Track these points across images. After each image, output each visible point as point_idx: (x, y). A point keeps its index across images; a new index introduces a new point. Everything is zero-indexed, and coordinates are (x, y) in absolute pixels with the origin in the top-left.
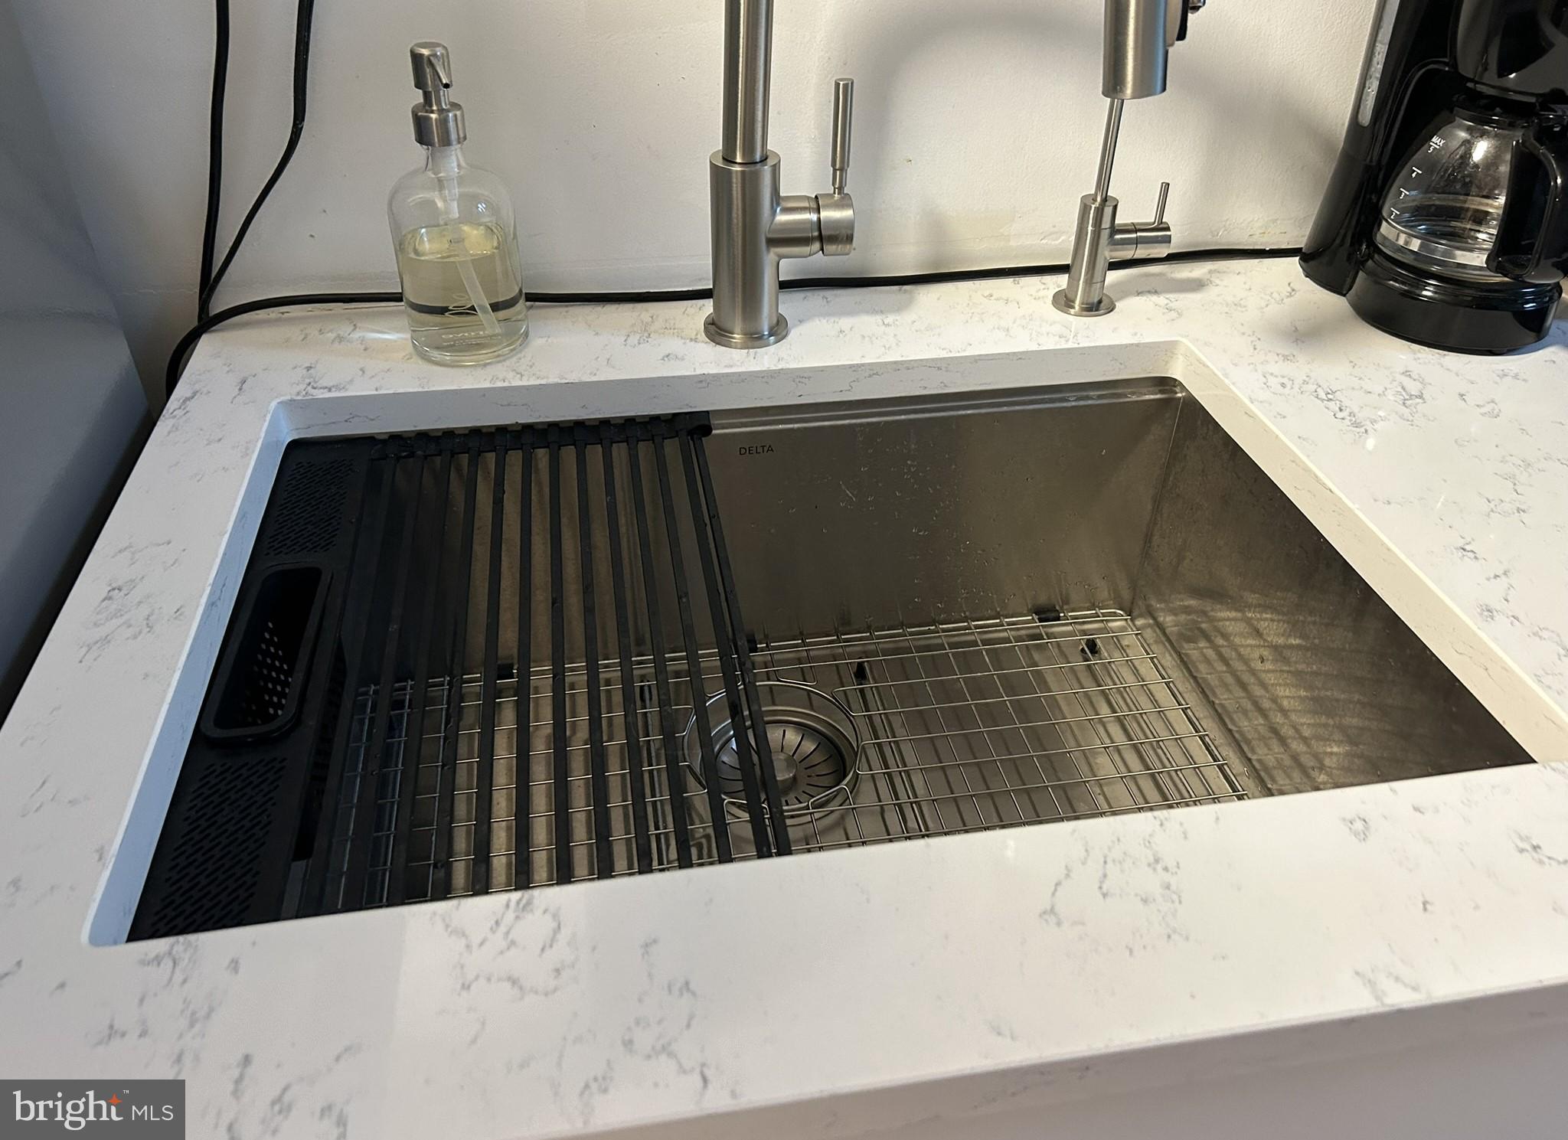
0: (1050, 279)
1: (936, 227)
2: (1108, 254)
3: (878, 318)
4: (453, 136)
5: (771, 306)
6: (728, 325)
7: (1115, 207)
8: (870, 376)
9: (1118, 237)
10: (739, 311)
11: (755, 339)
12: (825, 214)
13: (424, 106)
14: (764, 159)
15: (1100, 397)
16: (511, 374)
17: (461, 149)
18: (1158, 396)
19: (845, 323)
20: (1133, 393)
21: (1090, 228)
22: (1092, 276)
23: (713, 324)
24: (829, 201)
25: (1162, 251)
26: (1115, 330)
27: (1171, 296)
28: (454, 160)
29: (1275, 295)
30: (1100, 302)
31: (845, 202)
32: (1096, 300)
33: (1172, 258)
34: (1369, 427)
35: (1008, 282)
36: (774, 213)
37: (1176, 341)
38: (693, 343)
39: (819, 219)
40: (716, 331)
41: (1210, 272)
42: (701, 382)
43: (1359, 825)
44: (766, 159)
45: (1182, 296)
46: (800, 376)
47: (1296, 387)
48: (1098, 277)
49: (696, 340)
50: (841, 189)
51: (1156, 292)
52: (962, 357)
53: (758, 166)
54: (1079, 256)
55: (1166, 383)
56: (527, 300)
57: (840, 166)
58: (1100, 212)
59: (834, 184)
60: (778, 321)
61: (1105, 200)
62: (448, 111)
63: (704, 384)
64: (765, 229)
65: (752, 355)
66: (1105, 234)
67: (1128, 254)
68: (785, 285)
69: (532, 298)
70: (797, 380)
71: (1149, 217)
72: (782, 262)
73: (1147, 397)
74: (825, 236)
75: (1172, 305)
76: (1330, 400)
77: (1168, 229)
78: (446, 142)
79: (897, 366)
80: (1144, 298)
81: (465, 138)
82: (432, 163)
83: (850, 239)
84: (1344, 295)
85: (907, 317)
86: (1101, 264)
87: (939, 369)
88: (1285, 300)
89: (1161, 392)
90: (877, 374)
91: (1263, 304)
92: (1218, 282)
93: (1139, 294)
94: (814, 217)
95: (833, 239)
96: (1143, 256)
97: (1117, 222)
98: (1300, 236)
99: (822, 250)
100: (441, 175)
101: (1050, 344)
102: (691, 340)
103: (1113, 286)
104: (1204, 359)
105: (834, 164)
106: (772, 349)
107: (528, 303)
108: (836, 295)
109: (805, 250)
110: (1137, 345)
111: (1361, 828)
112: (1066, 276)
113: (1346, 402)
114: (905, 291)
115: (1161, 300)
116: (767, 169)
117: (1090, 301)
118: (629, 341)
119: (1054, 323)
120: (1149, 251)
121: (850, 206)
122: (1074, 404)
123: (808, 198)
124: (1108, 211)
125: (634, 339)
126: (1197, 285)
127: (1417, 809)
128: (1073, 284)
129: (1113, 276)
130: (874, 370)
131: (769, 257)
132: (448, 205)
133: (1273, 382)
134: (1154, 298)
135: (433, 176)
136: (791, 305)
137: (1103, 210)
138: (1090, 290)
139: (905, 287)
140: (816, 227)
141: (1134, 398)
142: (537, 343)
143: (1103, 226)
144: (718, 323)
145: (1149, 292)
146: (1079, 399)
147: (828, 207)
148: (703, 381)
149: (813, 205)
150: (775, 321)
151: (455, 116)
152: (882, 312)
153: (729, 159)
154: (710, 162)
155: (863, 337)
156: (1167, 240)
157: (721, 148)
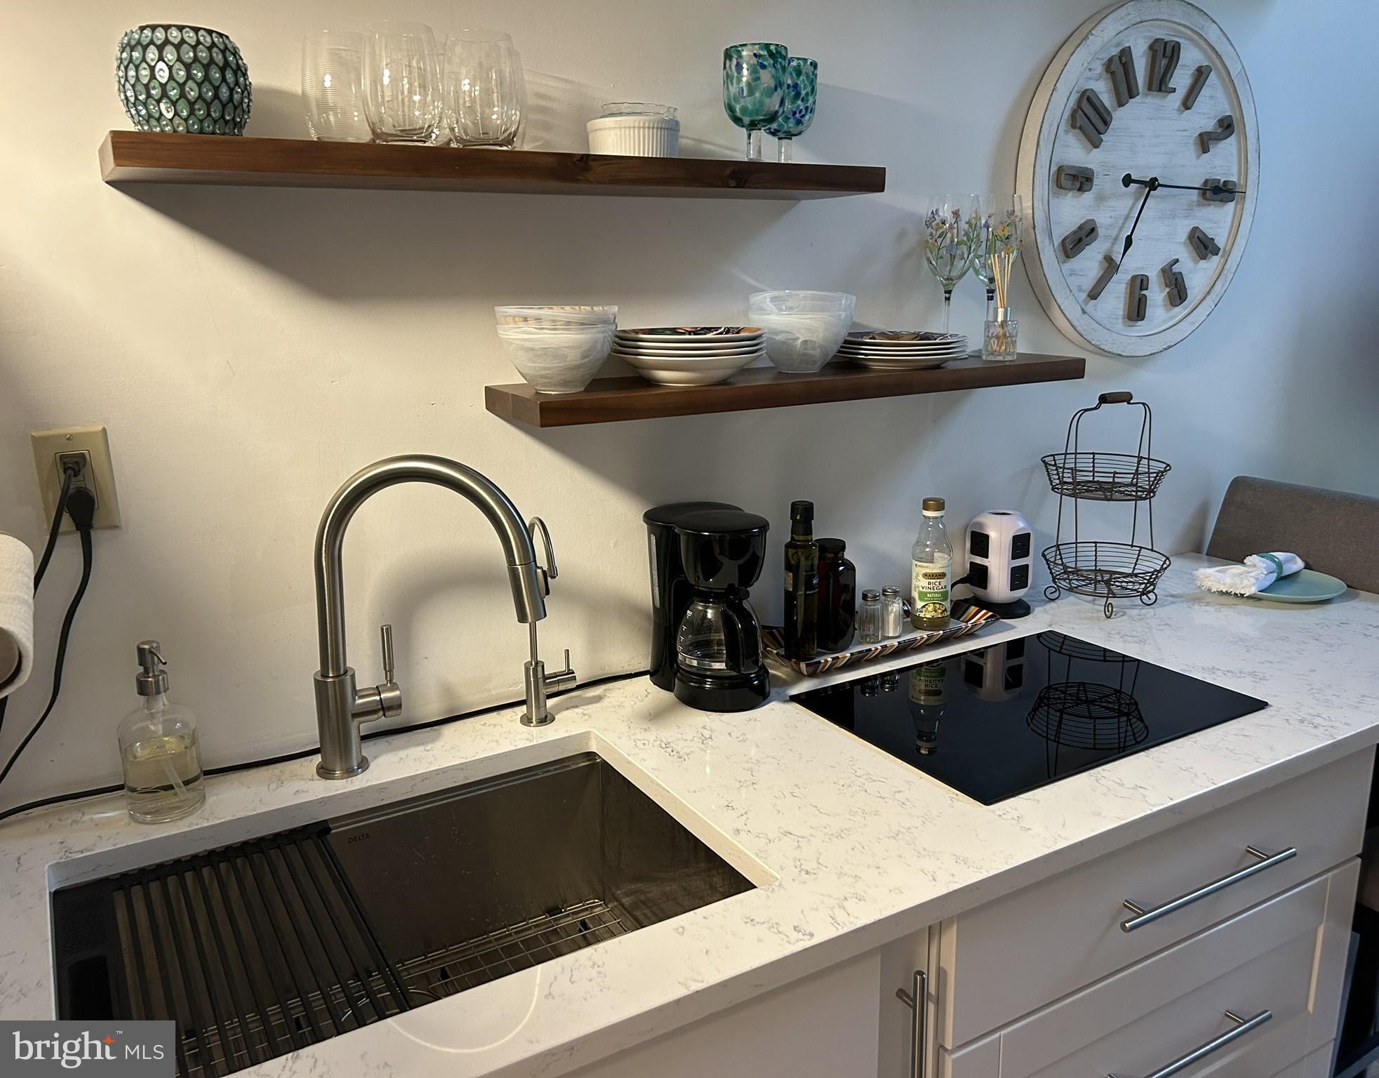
0: (516, 709)
1: (448, 691)
2: (544, 691)
3: (422, 748)
4: (162, 689)
5: (357, 752)
6: (330, 767)
7: (543, 666)
8: (423, 780)
9: (548, 681)
10: (338, 760)
11: (349, 772)
12: (383, 696)
13: (144, 675)
14: (346, 672)
15: (555, 770)
16: (200, 821)
17: (166, 695)
18: (587, 763)
19: (402, 754)
20: (573, 764)
21: (532, 679)
22: (539, 703)
23: (322, 768)
24: (384, 688)
25: (572, 685)
26: (556, 731)
27: (584, 707)
28: (162, 702)
29: (639, 698)
30: (546, 717)
31: (394, 687)
32: (544, 716)
33: (579, 687)
34: (686, 757)
35: (494, 714)
36: (354, 700)
37: (589, 731)
38: (311, 781)
39: (381, 698)
40: (325, 772)
41: (605, 690)
42: (321, 802)
43: (681, 930)
44: (347, 672)
45: (590, 706)
46: (381, 788)
47: (651, 744)
48: (542, 704)
49: (313, 780)
50: (391, 681)
51: (577, 707)
52: (473, 761)
53: (343, 677)
54: (530, 695)
55: (590, 755)
56: (205, 775)
57: (389, 668)
58: (535, 670)
59: (386, 679)
60: (362, 761)
61: (537, 663)
62: (159, 676)
63: (323, 803)
64: (350, 709)
65: (350, 783)
66: (541, 681)
67: (555, 689)
68: (364, 738)
69: (207, 773)
70: (379, 790)
71: (563, 668)
72: (361, 726)
73: (581, 765)
74: (385, 708)
75: (585, 712)
76: (667, 747)
77: (573, 673)
78: (158, 693)
79: (437, 772)
80: (570, 711)
81: (168, 689)
82: (149, 705)
83: (400, 706)
84: (672, 692)
85: (438, 745)
86: (542, 697)
87: (462, 769)
88: (645, 699)
89: (588, 761)
90: (426, 778)
91: (633, 703)
92: (609, 695)
93: (567, 709)
94: (378, 698)
95: (390, 708)
96: (564, 689)
97: (546, 673)
98: (646, 664)
99: (384, 715)
100: (152, 711)
101: (522, 745)
102: (310, 780)
103: (552, 707)
104: (603, 738)
105: (385, 669)
106: (360, 776)
107: (205, 777)
108: (394, 740)
109: (375, 716)
110: (569, 737)
111: (681, 931)
112: (525, 706)
113: (675, 747)
114: (435, 730)
115: (579, 710)
116: (348, 677)
117: (541, 717)
118: (270, 788)
119: (523, 733)
120: (566, 686)
121: (397, 689)
122: (541, 776)
123: (373, 689)
124: (540, 669)
125: (273, 786)
126: (598, 699)
127: (705, 918)
128: (529, 709)
129: (550, 702)
130: (424, 777)
131: (354, 724)
132: (157, 728)
133: (640, 744)
134: (576, 710)
135: (148, 712)
136: (368, 749)
137: (537, 669)
138: (539, 713)
139: (435, 727)
140: (379, 703)
141: (574, 767)
142: (211, 800)
143: (539, 677)
144: (325, 767)
145: (573, 707)
146: (544, 773)
147: (384, 691)
148: (322, 802)
149: (376, 691)
150: (360, 760)
151: (163, 678)
152: (423, 744)
153: (325, 675)
154: (315, 679)
155: (415, 760)
156: (574, 678)
157: (319, 669)
